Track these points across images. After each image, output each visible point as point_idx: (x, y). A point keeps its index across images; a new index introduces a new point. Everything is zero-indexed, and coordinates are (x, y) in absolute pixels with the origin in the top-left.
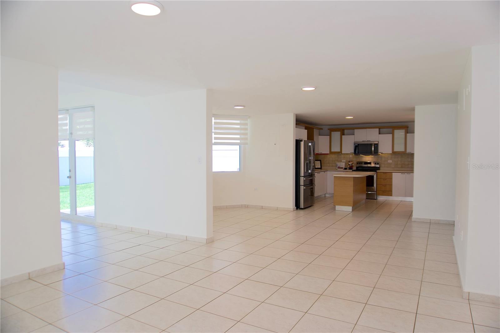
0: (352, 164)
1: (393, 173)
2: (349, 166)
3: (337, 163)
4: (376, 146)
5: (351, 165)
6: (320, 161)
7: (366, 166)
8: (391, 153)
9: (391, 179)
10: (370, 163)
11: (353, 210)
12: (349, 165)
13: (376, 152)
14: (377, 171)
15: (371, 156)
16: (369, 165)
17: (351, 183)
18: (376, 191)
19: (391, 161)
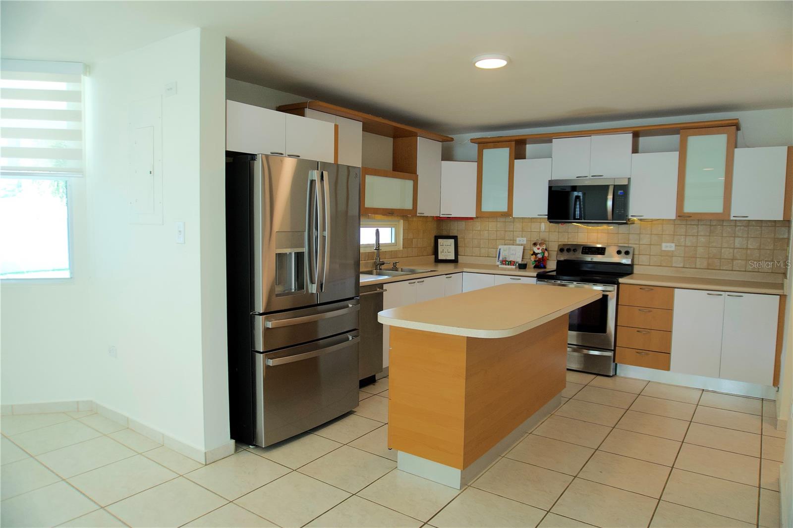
1: (676, 289)
3: (500, 247)
4: (622, 192)
5: (540, 256)
6: (455, 238)
7: (589, 258)
8: (674, 217)
9: (669, 310)
10: (601, 251)
11: (464, 484)
12: (534, 254)
13: (620, 215)
14: (621, 280)
15: (605, 227)
16: (598, 258)
17: (460, 359)
18: (614, 350)
19: (673, 245)
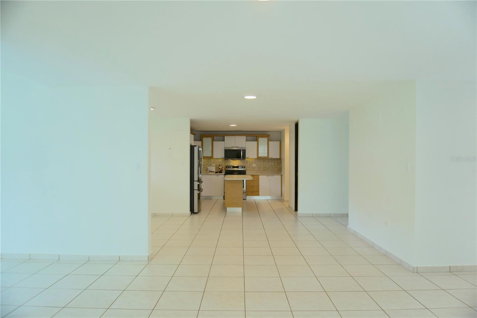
0: (222, 168)
1: (260, 176)
2: (219, 170)
4: (244, 151)
7: (234, 169)
8: (256, 158)
9: (258, 181)
11: (242, 211)
12: (219, 168)
13: (244, 157)
16: (237, 169)
18: (246, 192)
19: (255, 165)
